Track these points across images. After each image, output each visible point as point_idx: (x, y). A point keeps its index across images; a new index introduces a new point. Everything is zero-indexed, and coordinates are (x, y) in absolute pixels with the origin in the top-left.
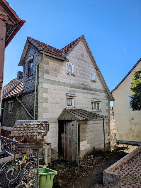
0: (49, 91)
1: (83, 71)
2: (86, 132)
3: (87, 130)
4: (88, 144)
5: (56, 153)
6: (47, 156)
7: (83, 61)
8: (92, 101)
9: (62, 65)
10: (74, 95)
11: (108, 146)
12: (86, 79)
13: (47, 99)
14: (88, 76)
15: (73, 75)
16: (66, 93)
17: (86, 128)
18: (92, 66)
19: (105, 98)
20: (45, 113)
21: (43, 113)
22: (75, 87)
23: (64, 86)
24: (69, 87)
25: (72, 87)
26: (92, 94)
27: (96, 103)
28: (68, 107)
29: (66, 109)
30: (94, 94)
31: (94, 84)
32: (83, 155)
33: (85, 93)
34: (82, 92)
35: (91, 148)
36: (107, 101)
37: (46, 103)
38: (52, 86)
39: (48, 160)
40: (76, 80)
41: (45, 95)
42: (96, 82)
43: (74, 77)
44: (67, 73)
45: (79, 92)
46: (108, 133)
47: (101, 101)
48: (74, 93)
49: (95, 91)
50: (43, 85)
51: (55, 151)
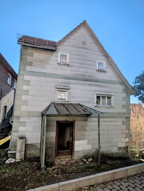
0: (31, 83)
1: (84, 60)
2: (85, 130)
3: (88, 128)
4: (88, 144)
5: (37, 149)
6: (19, 151)
7: (85, 48)
8: (96, 94)
9: (51, 55)
10: (68, 87)
11: (125, 150)
12: (88, 69)
13: (28, 91)
14: (92, 65)
15: (68, 65)
16: (55, 85)
17: (86, 126)
18: (100, 54)
19: (121, 91)
20: (24, 106)
21: (22, 106)
22: (69, 78)
23: (53, 77)
24: (61, 78)
25: (65, 78)
26: (97, 86)
27: (105, 97)
28: (58, 101)
29: (55, 102)
30: (101, 86)
31: (102, 74)
32: (78, 157)
33: (85, 85)
34: (80, 84)
35: (94, 150)
36: (124, 95)
37: (27, 96)
38: (36, 78)
39: (20, 155)
40: (72, 71)
41: (25, 88)
42: (105, 72)
43: (69, 67)
44: (59, 64)
45: (75, 84)
46: (126, 134)
47: (113, 94)
48: (68, 85)
49: (103, 82)
50: (24, 77)
51: (36, 147)
